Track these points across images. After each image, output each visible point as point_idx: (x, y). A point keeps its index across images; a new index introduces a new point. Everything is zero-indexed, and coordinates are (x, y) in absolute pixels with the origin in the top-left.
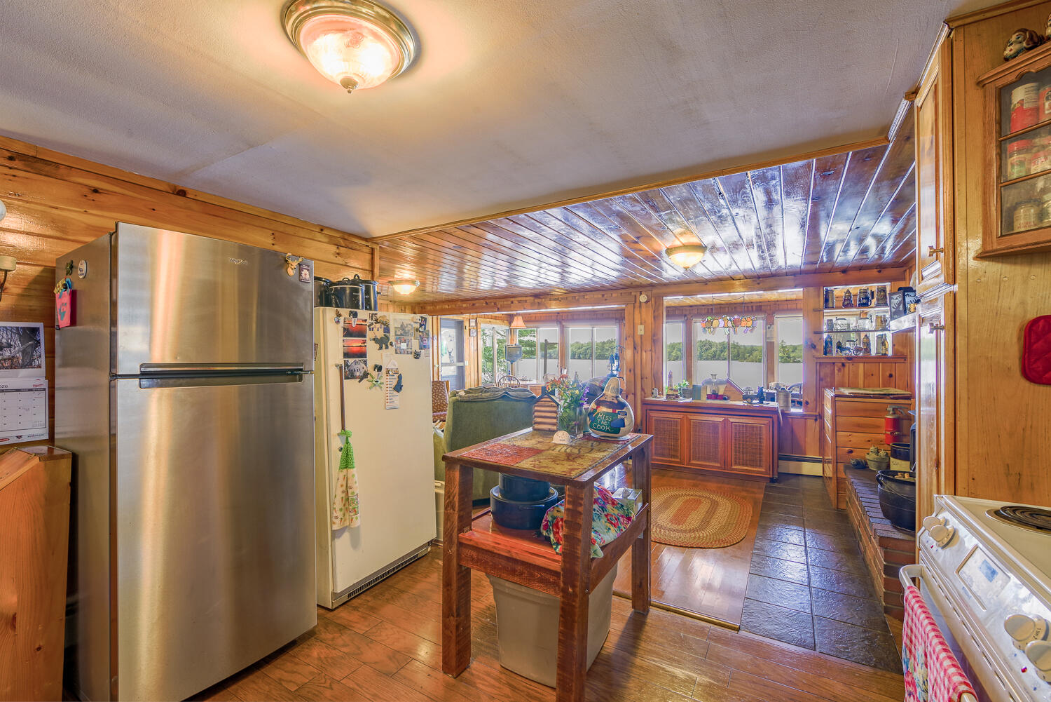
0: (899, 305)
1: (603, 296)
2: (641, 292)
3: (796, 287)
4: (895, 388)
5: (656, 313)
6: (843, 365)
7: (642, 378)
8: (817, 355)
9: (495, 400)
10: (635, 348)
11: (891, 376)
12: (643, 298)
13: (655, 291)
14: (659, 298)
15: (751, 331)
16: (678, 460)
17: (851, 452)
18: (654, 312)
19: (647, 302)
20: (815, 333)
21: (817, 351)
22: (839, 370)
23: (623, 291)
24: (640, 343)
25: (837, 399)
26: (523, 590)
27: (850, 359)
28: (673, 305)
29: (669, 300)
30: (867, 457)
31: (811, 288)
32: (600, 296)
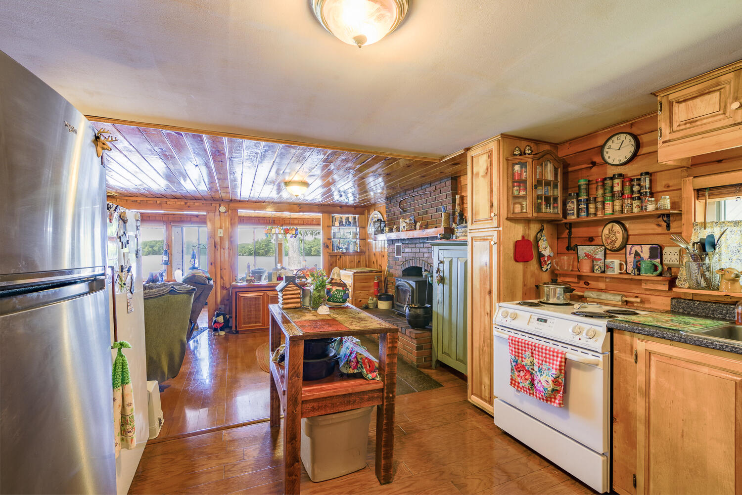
0: (378, 227)
1: (186, 203)
2: (220, 204)
3: (319, 212)
4: (366, 267)
5: (233, 221)
6: (341, 257)
7: (221, 269)
8: (329, 251)
9: (164, 295)
10: (215, 247)
11: (359, 261)
12: (223, 209)
13: (232, 205)
14: (235, 210)
15: (295, 237)
16: (261, 324)
17: (360, 301)
18: (231, 220)
19: (225, 212)
20: (328, 239)
21: (329, 249)
22: (339, 259)
23: (204, 202)
24: (219, 243)
25: (355, 274)
26: (347, 415)
27: (343, 253)
28: (245, 215)
29: (242, 212)
30: (369, 302)
31: (326, 214)
32: (184, 203)
